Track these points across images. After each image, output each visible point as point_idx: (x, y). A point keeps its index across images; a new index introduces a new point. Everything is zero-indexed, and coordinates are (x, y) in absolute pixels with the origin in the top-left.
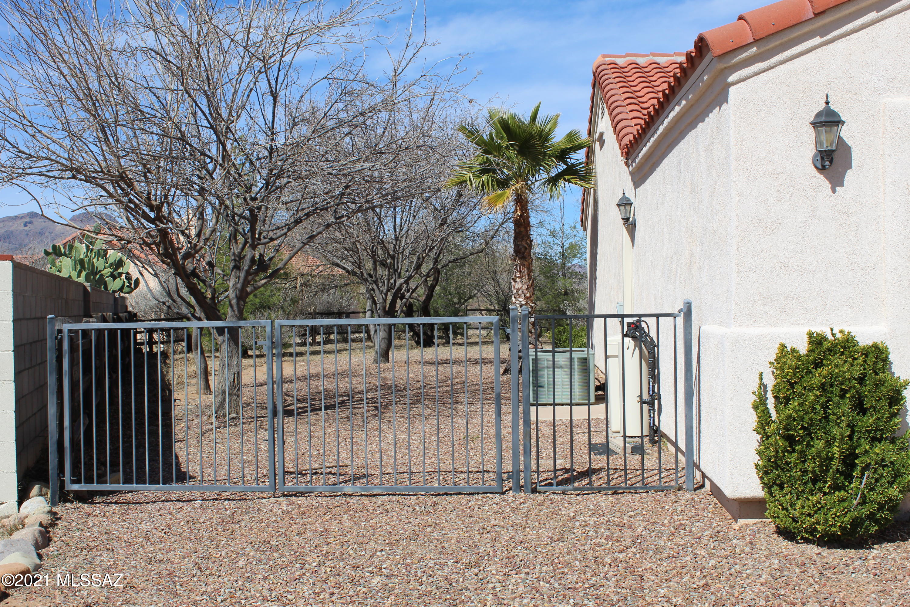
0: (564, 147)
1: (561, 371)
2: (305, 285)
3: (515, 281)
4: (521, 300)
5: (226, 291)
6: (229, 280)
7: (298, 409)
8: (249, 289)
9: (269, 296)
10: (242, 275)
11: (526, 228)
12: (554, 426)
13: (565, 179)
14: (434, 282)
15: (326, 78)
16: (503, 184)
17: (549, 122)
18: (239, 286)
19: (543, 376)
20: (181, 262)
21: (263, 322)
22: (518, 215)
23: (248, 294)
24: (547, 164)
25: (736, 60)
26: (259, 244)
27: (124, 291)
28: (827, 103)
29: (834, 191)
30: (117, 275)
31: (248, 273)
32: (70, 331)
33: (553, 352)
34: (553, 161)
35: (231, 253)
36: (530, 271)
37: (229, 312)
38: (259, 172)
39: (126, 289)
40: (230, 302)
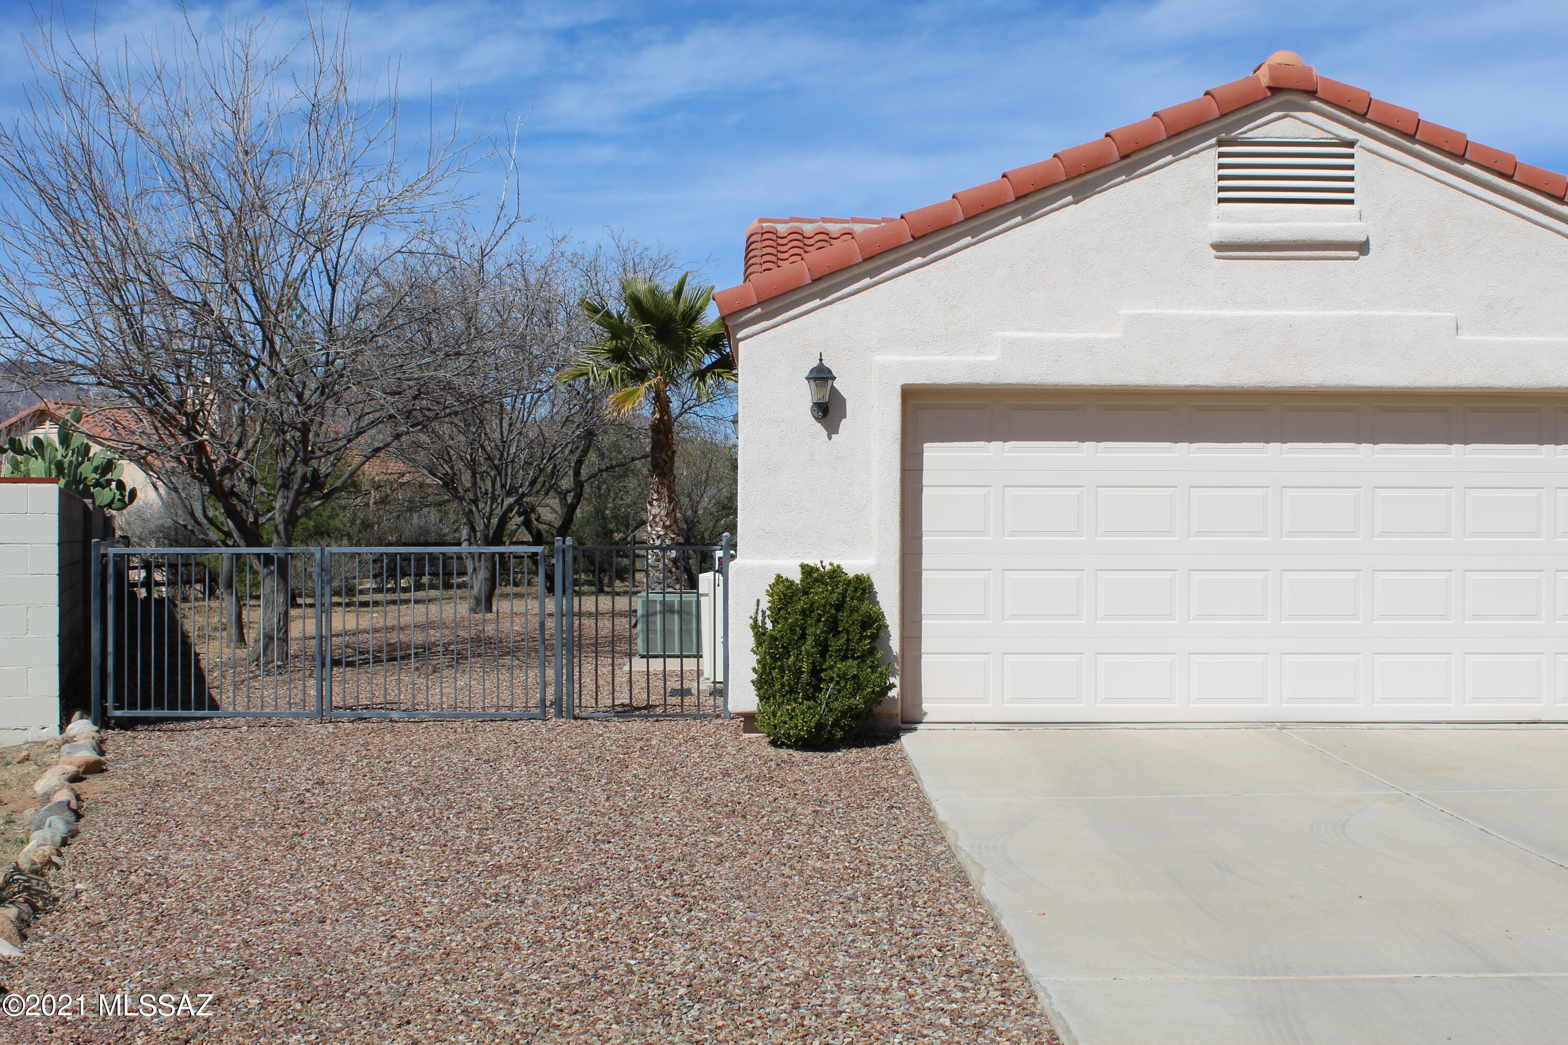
0: (713, 333)
1: (676, 617)
2: (383, 501)
3: (651, 505)
4: (659, 529)
5: (269, 511)
6: (275, 500)
7: (360, 660)
8: (299, 512)
9: (330, 517)
10: (292, 495)
11: (666, 436)
12: (648, 675)
13: (714, 373)
14: (575, 501)
15: (399, 251)
16: (640, 376)
17: (702, 295)
18: (287, 508)
19: (655, 623)
20: (218, 479)
21: (312, 549)
22: (656, 419)
23: (298, 518)
24: (692, 355)
25: (742, 319)
26: (312, 458)
27: (113, 506)
28: (821, 360)
29: (830, 438)
30: (104, 483)
31: (298, 492)
32: (115, 555)
33: (664, 593)
34: (699, 351)
35: (278, 469)
36: (671, 491)
37: (275, 540)
38: (312, 371)
39: (117, 504)
40: (276, 527)
